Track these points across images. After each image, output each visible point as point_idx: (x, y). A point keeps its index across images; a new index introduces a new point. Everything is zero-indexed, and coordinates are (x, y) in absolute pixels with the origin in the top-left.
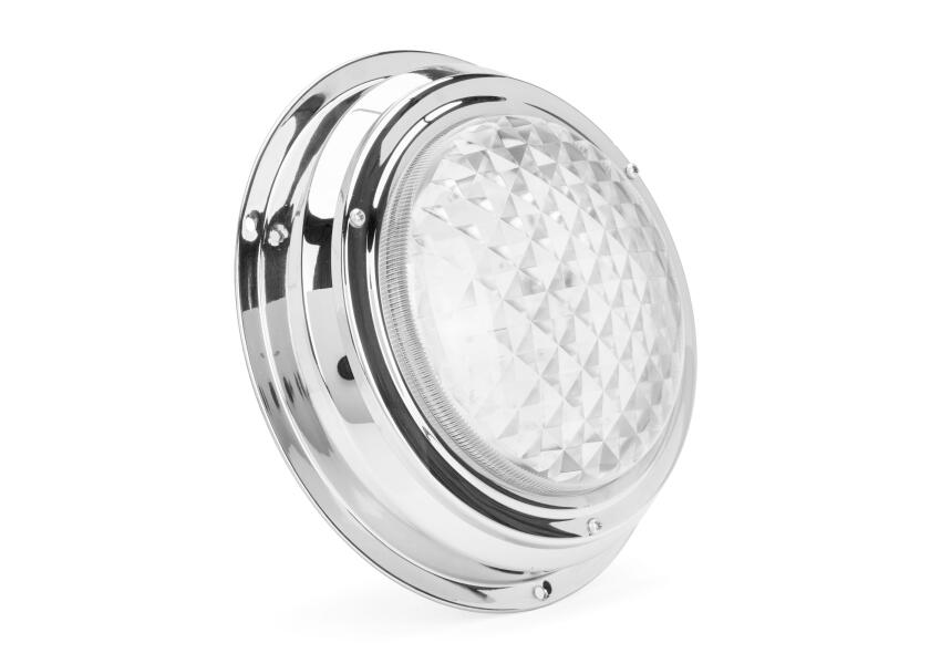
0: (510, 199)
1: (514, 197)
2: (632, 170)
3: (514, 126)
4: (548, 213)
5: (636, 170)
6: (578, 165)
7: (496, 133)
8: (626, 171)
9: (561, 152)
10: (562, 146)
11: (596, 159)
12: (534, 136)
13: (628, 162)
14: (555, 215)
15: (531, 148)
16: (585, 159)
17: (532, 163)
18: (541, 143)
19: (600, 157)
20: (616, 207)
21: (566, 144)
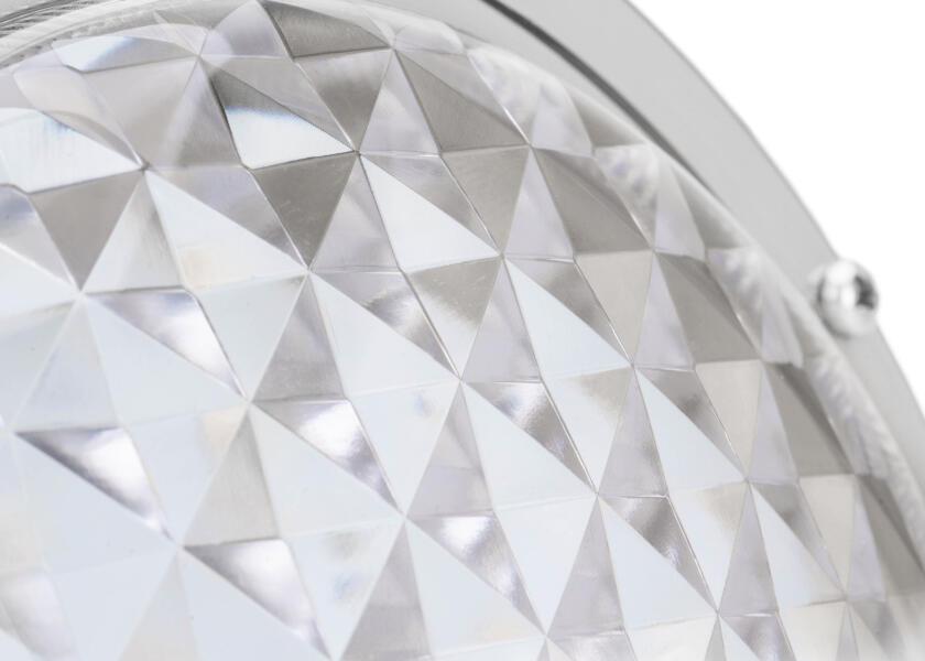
0: (246, 430)
1: (265, 426)
2: (849, 296)
3: (297, 53)
4: (430, 521)
5: (866, 295)
6: (602, 271)
7: (201, 81)
8: (819, 300)
9: (524, 198)
10: (532, 164)
11: (693, 246)
12: (395, 110)
13: (832, 256)
14: (466, 531)
15: (374, 171)
16: (639, 243)
17: (374, 252)
18: (430, 152)
19: (713, 236)
20: (769, 493)
21: (551, 158)
